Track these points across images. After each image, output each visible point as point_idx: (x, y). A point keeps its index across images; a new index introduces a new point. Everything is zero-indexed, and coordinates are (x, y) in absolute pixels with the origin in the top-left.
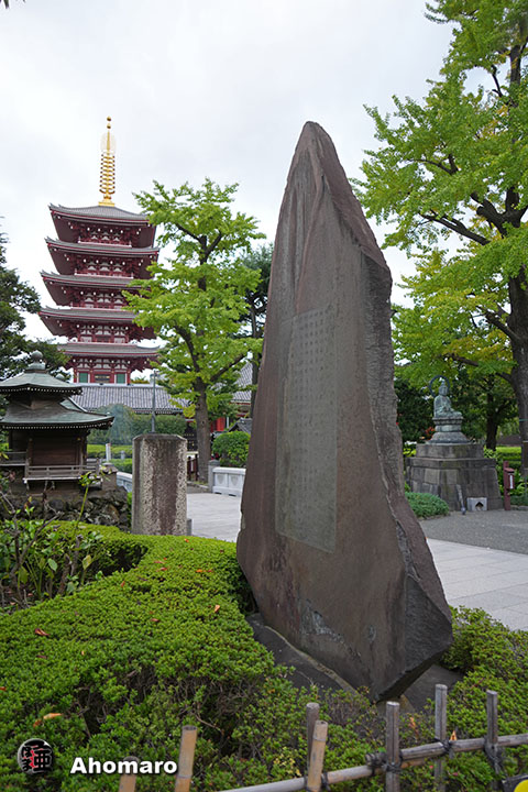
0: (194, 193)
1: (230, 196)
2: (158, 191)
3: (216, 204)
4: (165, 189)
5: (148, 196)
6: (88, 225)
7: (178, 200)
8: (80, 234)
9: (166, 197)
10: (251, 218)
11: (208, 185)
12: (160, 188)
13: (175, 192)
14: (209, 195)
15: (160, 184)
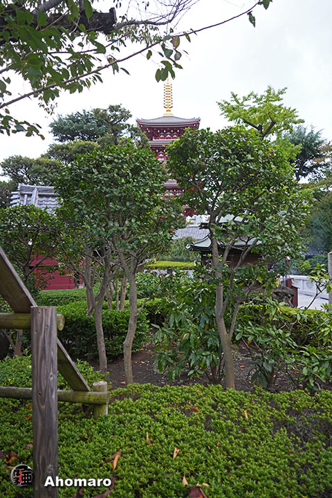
0: (259, 97)
1: (281, 96)
2: (233, 99)
3: (272, 103)
4: (238, 97)
5: (226, 103)
6: (158, 129)
7: (245, 103)
8: (153, 135)
9: (238, 103)
10: (295, 110)
11: (269, 91)
12: (234, 96)
13: (244, 98)
14: (268, 97)
15: (235, 94)
